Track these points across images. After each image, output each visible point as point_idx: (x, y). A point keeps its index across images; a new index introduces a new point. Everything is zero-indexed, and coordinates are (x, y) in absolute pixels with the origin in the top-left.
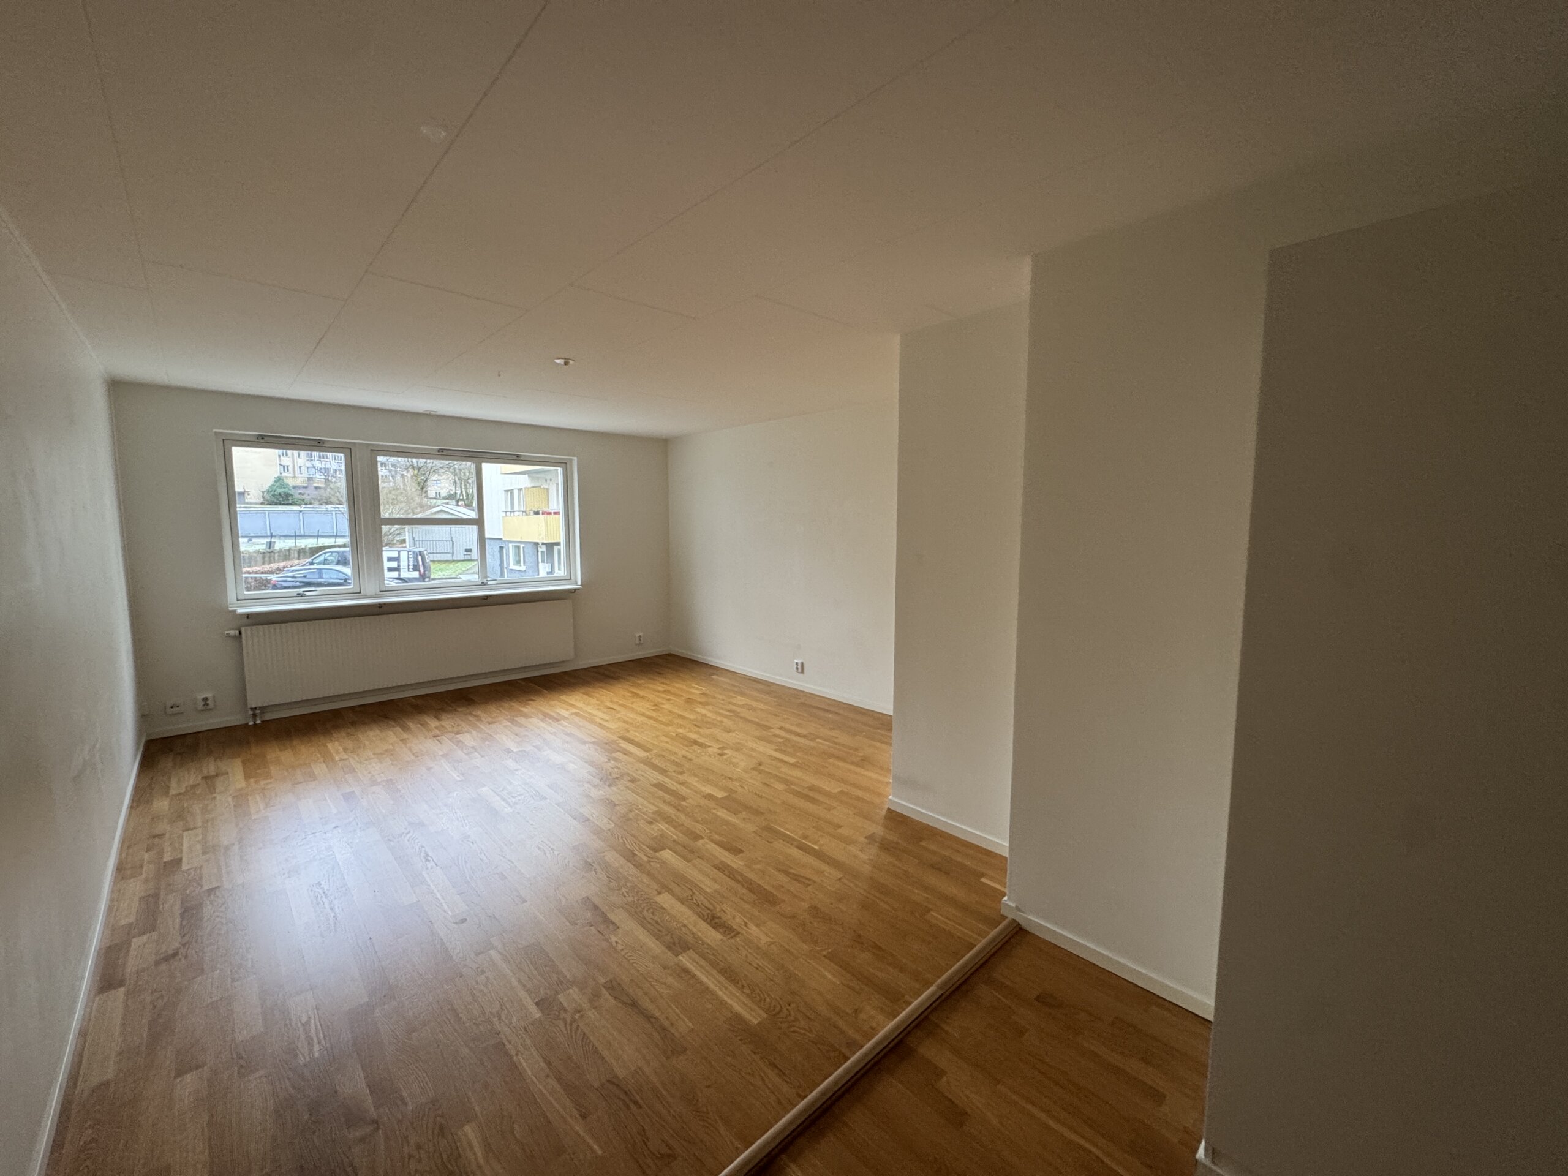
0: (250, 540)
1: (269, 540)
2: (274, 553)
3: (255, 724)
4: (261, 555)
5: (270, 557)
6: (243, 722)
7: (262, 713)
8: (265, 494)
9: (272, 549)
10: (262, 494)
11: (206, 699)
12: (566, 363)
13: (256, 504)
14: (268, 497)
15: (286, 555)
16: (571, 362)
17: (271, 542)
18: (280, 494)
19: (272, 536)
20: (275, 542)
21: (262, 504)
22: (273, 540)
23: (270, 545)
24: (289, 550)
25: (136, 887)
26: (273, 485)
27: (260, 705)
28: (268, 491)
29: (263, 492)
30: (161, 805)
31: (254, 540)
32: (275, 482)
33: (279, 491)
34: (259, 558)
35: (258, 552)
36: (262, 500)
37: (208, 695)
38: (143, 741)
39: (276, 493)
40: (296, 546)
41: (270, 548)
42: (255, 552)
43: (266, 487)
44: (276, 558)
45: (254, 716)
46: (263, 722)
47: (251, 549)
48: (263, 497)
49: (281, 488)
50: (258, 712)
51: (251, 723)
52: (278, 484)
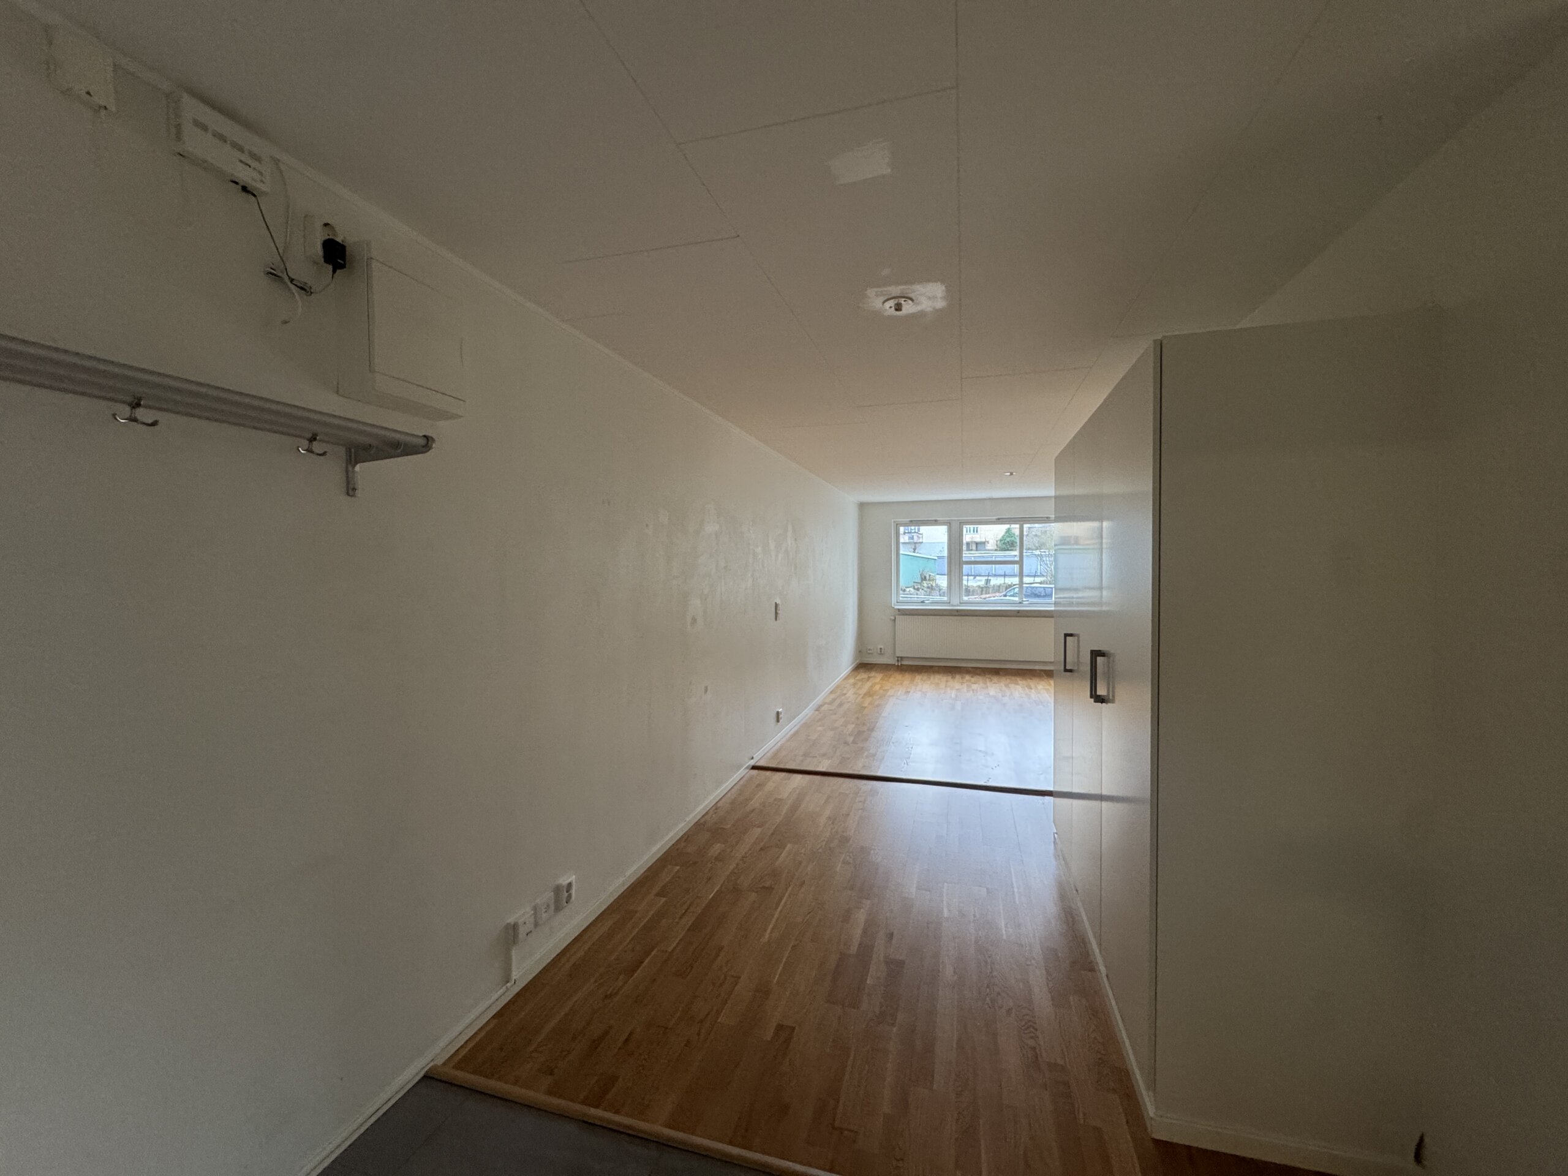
0: (974, 578)
1: (987, 578)
2: (989, 588)
3: (898, 665)
4: (980, 590)
5: (986, 591)
6: (894, 663)
7: (901, 660)
8: (998, 542)
9: (988, 585)
10: (996, 542)
11: (881, 649)
12: (1012, 474)
13: (992, 550)
14: (1000, 545)
15: (998, 589)
16: (1014, 474)
17: (988, 579)
18: (1008, 542)
19: (988, 576)
20: (990, 580)
21: (996, 550)
22: (990, 578)
23: (988, 581)
24: (999, 586)
25: (833, 696)
26: (1004, 535)
27: (901, 656)
28: (1001, 540)
29: (997, 541)
30: (852, 681)
31: (978, 578)
32: (1006, 532)
33: (1008, 539)
34: (979, 591)
35: (979, 587)
36: (996, 547)
37: (882, 647)
38: (858, 661)
39: (1006, 541)
40: (1004, 583)
41: (987, 584)
42: (977, 587)
43: (1000, 537)
44: (990, 591)
45: (898, 661)
46: (901, 665)
47: (975, 585)
48: (997, 545)
49: (1009, 537)
50: (899, 659)
51: (897, 664)
52: (1007, 534)
